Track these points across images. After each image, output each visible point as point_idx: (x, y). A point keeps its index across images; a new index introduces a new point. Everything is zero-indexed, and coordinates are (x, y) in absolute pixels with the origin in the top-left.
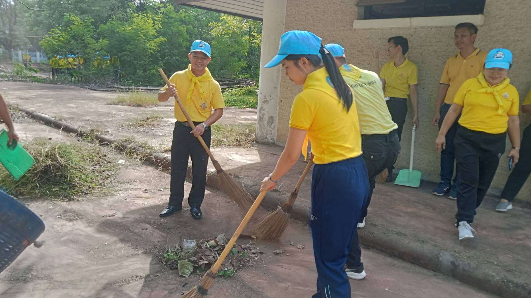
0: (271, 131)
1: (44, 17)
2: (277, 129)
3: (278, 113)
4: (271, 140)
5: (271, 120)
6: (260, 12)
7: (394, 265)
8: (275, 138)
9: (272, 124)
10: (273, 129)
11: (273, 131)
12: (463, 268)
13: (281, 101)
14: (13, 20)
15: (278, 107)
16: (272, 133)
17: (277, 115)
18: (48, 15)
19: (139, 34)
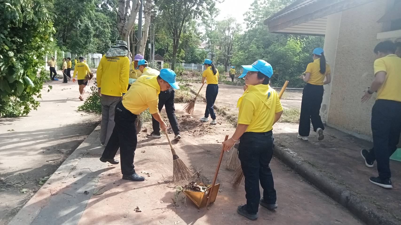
0: (324, 115)
1: (245, 45)
2: (328, 114)
3: (329, 102)
4: (324, 121)
5: (324, 107)
6: (324, 31)
7: (315, 194)
8: (327, 120)
9: (325, 110)
10: (325, 114)
11: (325, 115)
12: (351, 201)
13: (332, 94)
14: (230, 48)
15: (330, 98)
16: (325, 117)
17: (329, 104)
18: (247, 43)
19: (288, 52)
